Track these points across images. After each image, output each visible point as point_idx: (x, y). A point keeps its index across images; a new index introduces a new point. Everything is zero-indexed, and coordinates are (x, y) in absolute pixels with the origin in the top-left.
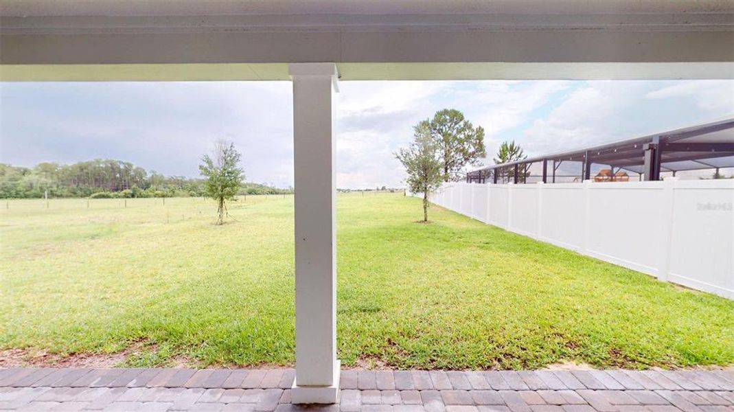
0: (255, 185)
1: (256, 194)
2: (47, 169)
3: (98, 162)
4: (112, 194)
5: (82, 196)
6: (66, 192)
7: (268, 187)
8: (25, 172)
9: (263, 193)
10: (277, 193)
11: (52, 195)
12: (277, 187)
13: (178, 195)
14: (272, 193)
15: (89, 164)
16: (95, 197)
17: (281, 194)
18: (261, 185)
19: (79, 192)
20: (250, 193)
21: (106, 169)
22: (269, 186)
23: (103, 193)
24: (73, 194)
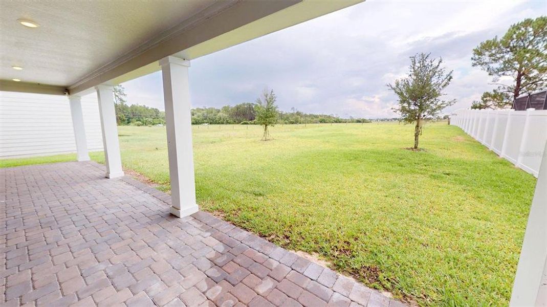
0: (325, 116)
1: (325, 123)
2: (226, 109)
3: (244, 104)
4: (249, 122)
5: (238, 123)
6: (232, 121)
7: (334, 118)
8: (219, 111)
9: (330, 122)
10: (340, 122)
11: (228, 123)
12: (341, 117)
13: (279, 123)
14: (336, 122)
15: (240, 106)
16: (242, 124)
17: (344, 122)
18: (329, 116)
19: (237, 121)
20: (321, 122)
21: (247, 108)
22: (335, 116)
23: (245, 122)
24: (234, 123)
